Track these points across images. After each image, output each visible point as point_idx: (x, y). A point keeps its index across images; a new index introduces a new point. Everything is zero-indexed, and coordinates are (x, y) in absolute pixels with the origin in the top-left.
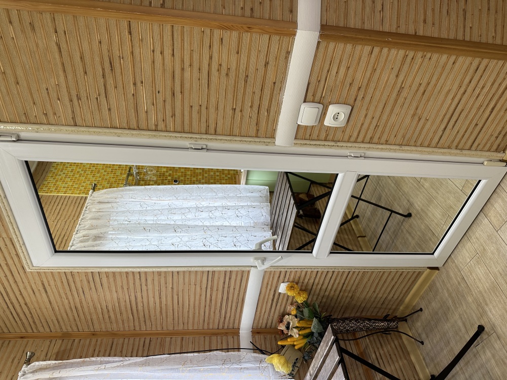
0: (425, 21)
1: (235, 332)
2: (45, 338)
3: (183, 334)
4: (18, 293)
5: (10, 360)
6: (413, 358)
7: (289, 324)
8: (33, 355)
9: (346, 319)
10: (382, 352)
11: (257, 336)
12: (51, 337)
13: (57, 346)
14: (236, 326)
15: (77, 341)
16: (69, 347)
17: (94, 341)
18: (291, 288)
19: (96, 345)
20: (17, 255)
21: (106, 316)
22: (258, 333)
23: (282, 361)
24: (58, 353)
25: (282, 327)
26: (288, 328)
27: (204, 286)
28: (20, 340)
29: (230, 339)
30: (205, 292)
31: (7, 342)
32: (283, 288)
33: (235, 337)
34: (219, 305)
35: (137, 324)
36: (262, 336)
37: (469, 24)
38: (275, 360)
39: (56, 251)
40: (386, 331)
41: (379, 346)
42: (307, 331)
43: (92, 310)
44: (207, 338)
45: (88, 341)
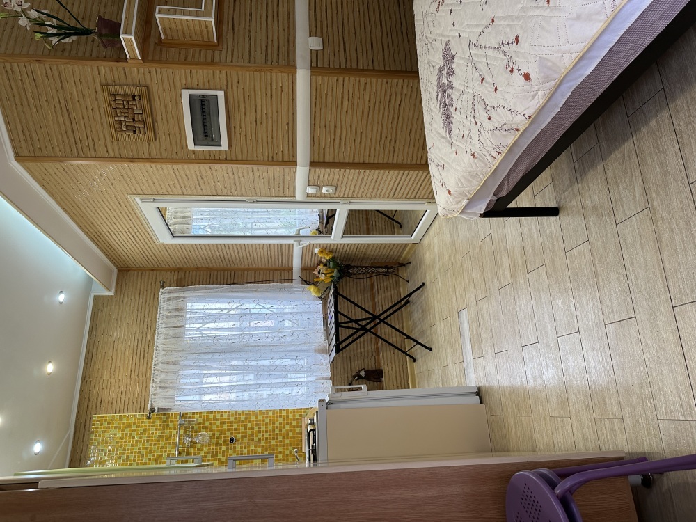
0: (369, 156)
1: (290, 269)
2: (167, 270)
3: (256, 270)
4: (150, 252)
5: (150, 284)
7: (320, 271)
8: (164, 282)
10: (382, 285)
11: (305, 272)
12: (171, 270)
13: (175, 276)
14: (290, 265)
15: (187, 272)
16: (183, 276)
17: (198, 273)
18: (321, 252)
19: (200, 276)
20: (151, 238)
21: (205, 261)
22: (305, 269)
23: (316, 290)
24: (177, 280)
25: (316, 272)
26: (319, 273)
27: (265, 250)
28: (152, 272)
29: (287, 274)
31: (144, 273)
32: (316, 251)
33: (290, 272)
34: (276, 257)
35: (225, 264)
36: (308, 272)
37: (396, 155)
38: (312, 288)
39: (174, 237)
40: (386, 274)
42: (332, 274)
43: (196, 259)
44: (272, 272)
45: (194, 273)
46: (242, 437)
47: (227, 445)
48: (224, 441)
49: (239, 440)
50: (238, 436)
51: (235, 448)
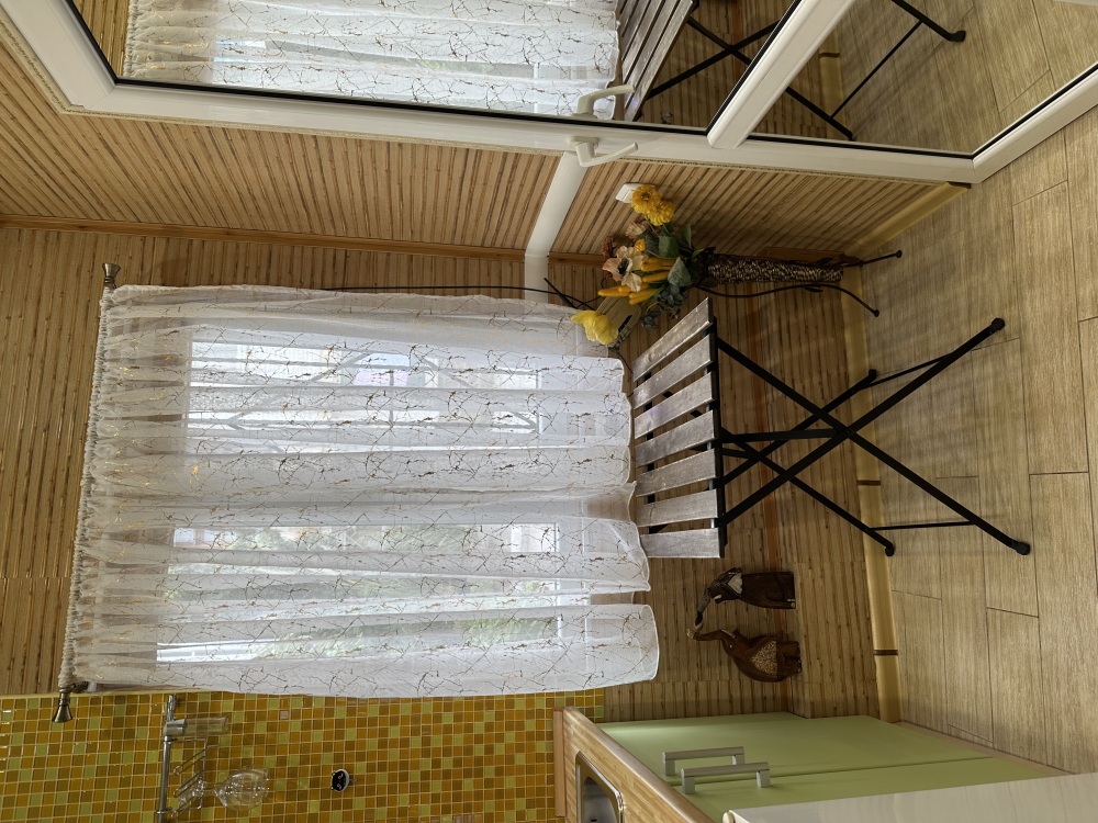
1: (517, 256)
2: (130, 231)
3: (413, 249)
5: (73, 271)
6: (848, 336)
7: (625, 263)
8: (115, 269)
9: (743, 258)
11: (558, 266)
12: (143, 232)
13: (158, 251)
14: (518, 245)
15: (196, 243)
16: (183, 255)
17: (231, 246)
18: (644, 197)
19: (237, 255)
21: (251, 206)
22: (561, 260)
24: (164, 266)
25: (611, 267)
26: (622, 270)
27: (457, 175)
28: (79, 234)
29: (506, 269)
30: (458, 186)
31: (53, 236)
32: (625, 193)
33: (516, 265)
34: (486, 209)
35: (316, 223)
36: (568, 267)
38: (589, 320)
39: (118, 81)
40: (813, 287)
41: (791, 307)
42: (659, 277)
43: (220, 193)
45: (219, 245)
46: (370, 768)
47: (325, 794)
48: (314, 783)
49: (360, 779)
50: (360, 768)
51: (348, 804)
